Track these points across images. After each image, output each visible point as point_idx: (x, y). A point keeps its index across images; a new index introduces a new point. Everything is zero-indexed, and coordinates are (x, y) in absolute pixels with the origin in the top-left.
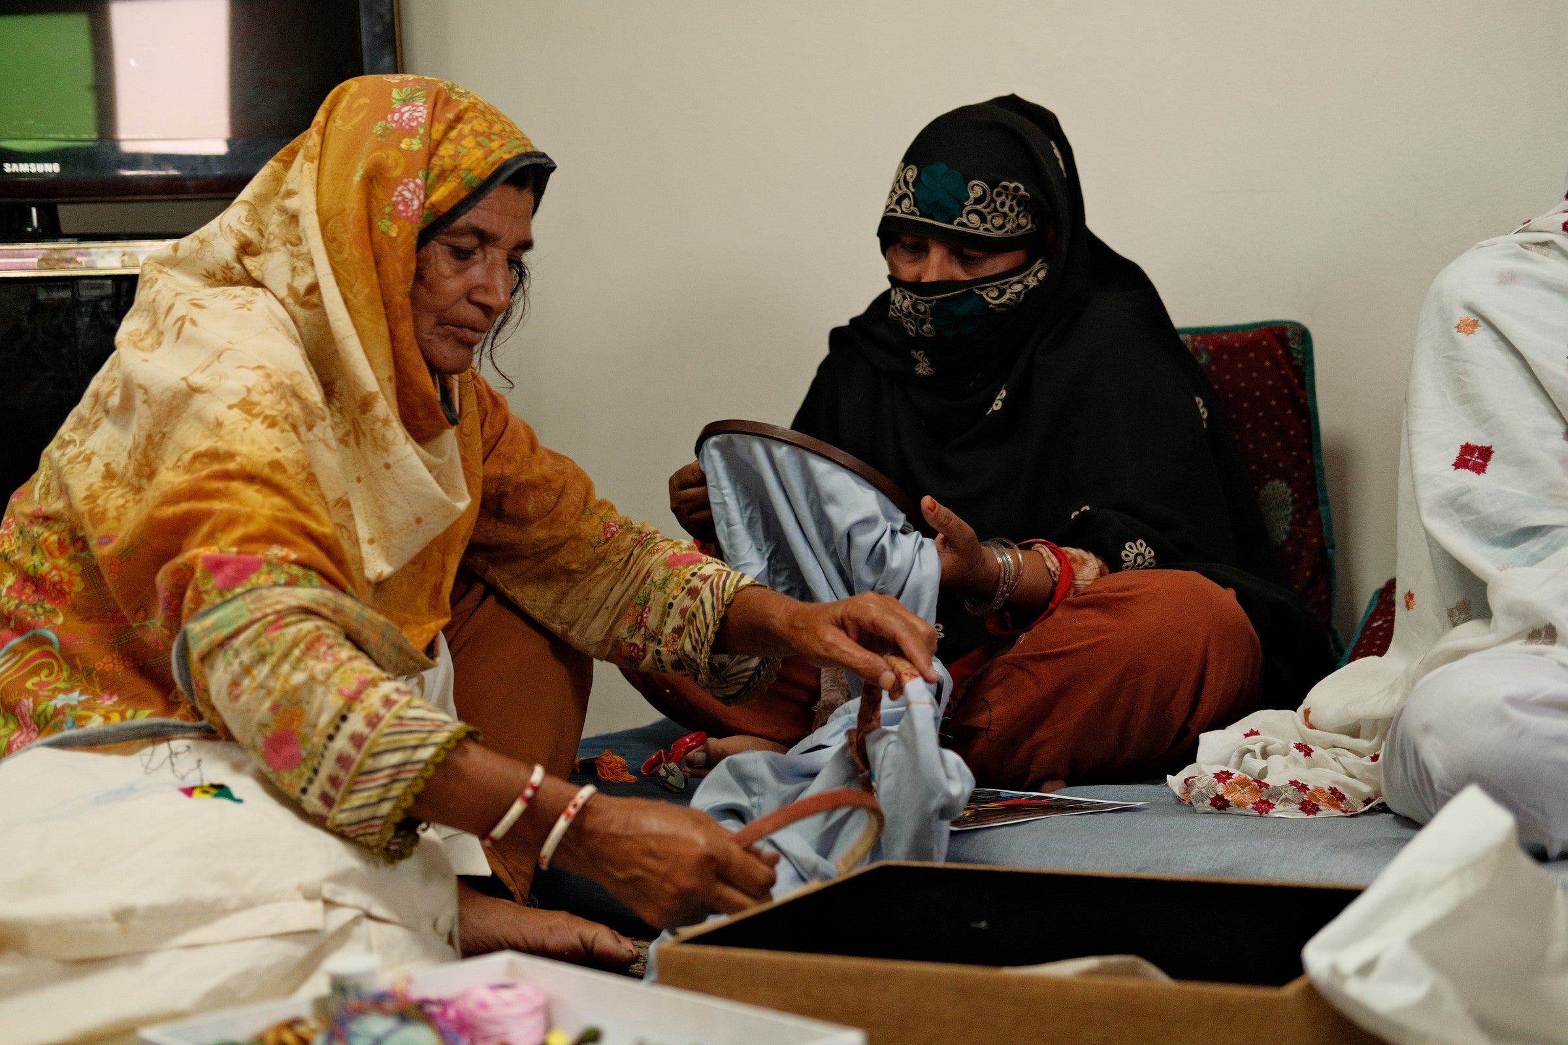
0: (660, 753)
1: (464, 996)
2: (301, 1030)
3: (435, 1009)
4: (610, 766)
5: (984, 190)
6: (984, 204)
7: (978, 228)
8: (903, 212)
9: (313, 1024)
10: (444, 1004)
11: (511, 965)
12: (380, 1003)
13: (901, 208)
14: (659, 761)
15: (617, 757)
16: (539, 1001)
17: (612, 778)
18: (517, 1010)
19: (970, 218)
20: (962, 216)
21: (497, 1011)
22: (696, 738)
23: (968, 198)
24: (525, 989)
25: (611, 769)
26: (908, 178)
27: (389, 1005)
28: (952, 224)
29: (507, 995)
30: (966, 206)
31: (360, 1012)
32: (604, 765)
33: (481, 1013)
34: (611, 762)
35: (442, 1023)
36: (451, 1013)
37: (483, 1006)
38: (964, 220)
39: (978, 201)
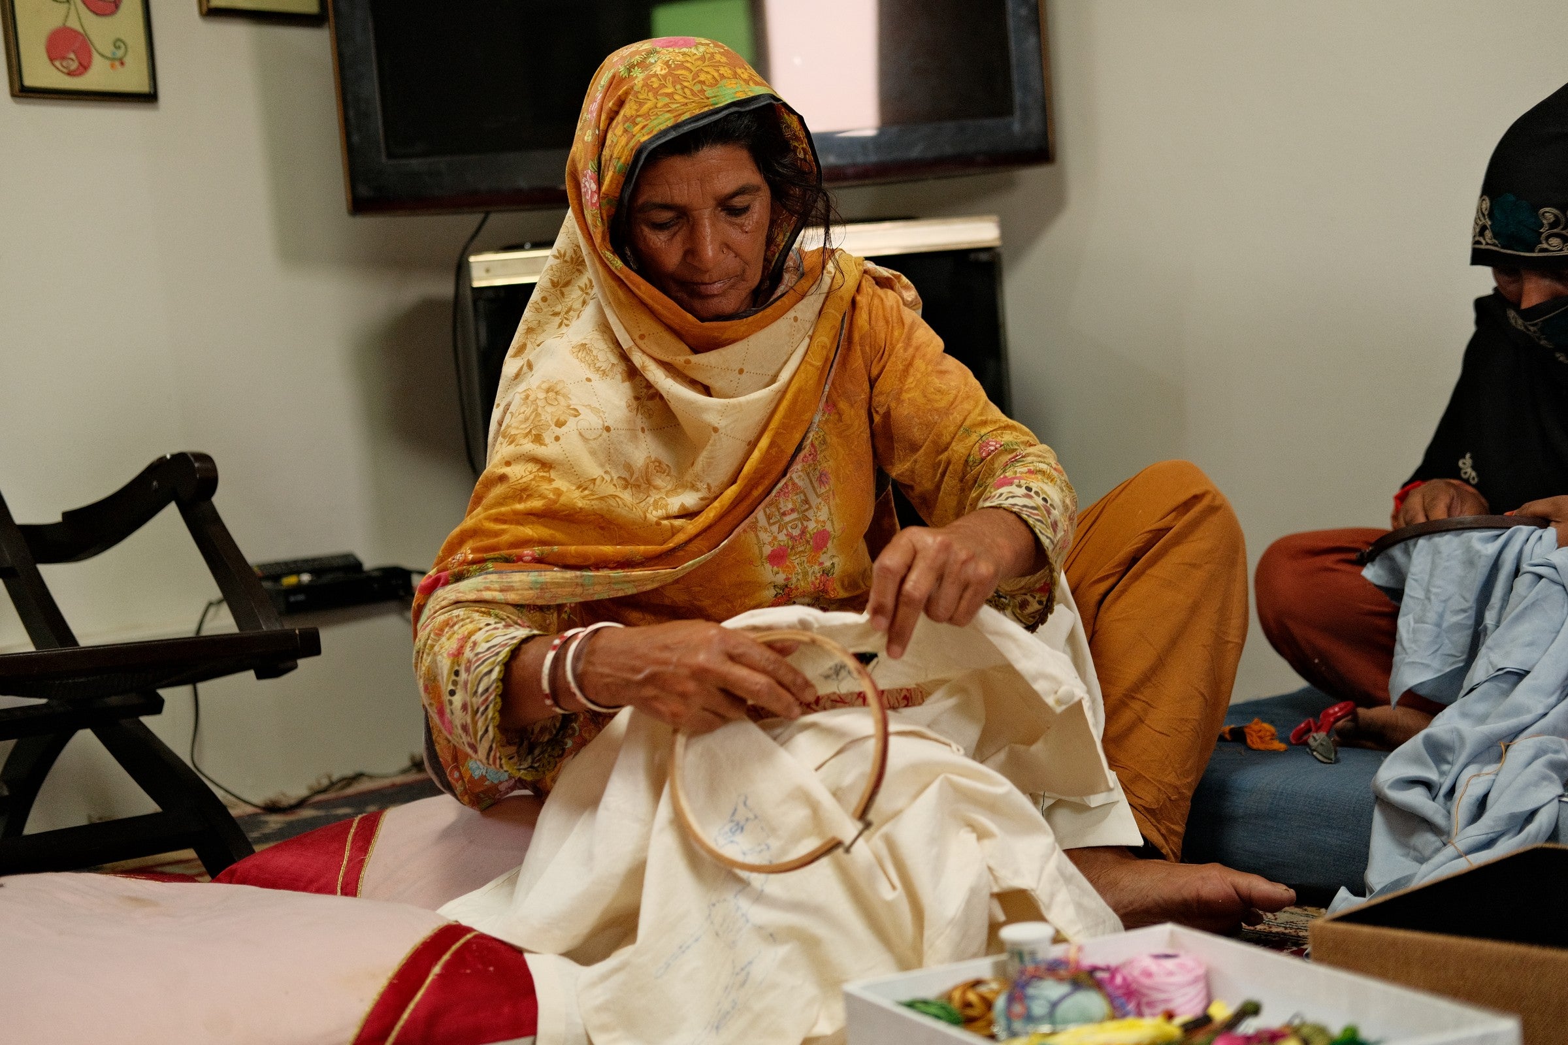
0: (1309, 722)
1: (1129, 963)
2: (983, 989)
3: (1100, 975)
4: (1260, 734)
5: (1555, 216)
6: (1561, 227)
7: (1561, 250)
8: (1487, 244)
9: (994, 986)
10: (1112, 971)
11: (1172, 934)
12: (1054, 969)
13: (1485, 239)
14: (1308, 730)
15: (1266, 726)
16: (1200, 971)
17: (1262, 747)
18: (1179, 979)
19: (1550, 243)
20: (1541, 243)
21: (1160, 979)
22: (1345, 707)
23: (1542, 225)
24: (1185, 959)
25: (1260, 738)
26: (1484, 210)
27: (1062, 972)
28: (1534, 252)
29: (1169, 964)
30: (1542, 233)
31: (1037, 977)
32: (1254, 734)
33: (1146, 981)
34: (1260, 731)
35: (1110, 989)
36: (1119, 980)
37: (1149, 974)
38: (1545, 246)
39: (1553, 225)
